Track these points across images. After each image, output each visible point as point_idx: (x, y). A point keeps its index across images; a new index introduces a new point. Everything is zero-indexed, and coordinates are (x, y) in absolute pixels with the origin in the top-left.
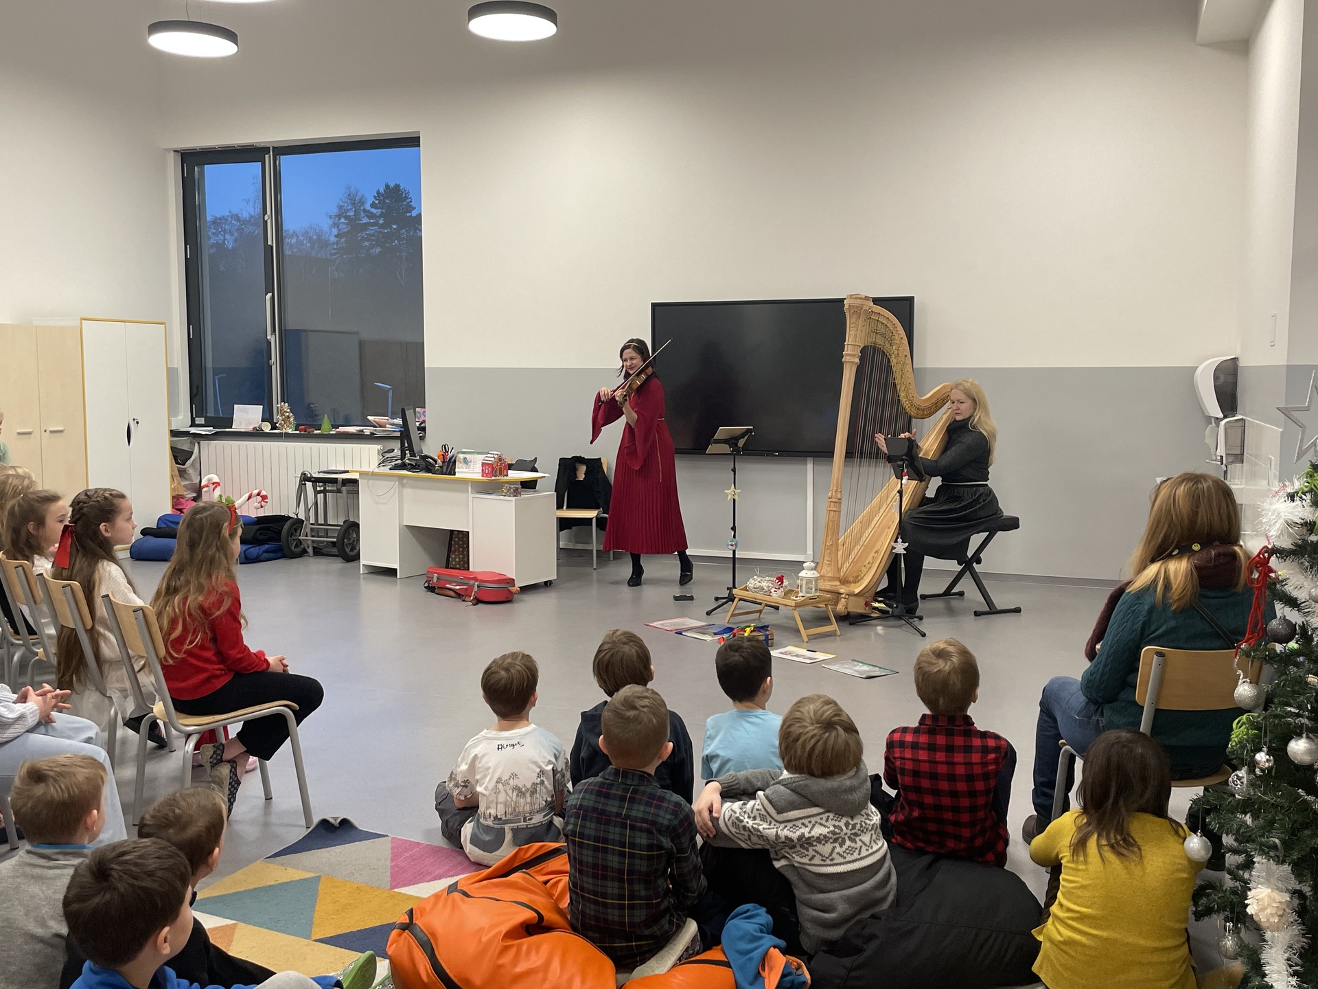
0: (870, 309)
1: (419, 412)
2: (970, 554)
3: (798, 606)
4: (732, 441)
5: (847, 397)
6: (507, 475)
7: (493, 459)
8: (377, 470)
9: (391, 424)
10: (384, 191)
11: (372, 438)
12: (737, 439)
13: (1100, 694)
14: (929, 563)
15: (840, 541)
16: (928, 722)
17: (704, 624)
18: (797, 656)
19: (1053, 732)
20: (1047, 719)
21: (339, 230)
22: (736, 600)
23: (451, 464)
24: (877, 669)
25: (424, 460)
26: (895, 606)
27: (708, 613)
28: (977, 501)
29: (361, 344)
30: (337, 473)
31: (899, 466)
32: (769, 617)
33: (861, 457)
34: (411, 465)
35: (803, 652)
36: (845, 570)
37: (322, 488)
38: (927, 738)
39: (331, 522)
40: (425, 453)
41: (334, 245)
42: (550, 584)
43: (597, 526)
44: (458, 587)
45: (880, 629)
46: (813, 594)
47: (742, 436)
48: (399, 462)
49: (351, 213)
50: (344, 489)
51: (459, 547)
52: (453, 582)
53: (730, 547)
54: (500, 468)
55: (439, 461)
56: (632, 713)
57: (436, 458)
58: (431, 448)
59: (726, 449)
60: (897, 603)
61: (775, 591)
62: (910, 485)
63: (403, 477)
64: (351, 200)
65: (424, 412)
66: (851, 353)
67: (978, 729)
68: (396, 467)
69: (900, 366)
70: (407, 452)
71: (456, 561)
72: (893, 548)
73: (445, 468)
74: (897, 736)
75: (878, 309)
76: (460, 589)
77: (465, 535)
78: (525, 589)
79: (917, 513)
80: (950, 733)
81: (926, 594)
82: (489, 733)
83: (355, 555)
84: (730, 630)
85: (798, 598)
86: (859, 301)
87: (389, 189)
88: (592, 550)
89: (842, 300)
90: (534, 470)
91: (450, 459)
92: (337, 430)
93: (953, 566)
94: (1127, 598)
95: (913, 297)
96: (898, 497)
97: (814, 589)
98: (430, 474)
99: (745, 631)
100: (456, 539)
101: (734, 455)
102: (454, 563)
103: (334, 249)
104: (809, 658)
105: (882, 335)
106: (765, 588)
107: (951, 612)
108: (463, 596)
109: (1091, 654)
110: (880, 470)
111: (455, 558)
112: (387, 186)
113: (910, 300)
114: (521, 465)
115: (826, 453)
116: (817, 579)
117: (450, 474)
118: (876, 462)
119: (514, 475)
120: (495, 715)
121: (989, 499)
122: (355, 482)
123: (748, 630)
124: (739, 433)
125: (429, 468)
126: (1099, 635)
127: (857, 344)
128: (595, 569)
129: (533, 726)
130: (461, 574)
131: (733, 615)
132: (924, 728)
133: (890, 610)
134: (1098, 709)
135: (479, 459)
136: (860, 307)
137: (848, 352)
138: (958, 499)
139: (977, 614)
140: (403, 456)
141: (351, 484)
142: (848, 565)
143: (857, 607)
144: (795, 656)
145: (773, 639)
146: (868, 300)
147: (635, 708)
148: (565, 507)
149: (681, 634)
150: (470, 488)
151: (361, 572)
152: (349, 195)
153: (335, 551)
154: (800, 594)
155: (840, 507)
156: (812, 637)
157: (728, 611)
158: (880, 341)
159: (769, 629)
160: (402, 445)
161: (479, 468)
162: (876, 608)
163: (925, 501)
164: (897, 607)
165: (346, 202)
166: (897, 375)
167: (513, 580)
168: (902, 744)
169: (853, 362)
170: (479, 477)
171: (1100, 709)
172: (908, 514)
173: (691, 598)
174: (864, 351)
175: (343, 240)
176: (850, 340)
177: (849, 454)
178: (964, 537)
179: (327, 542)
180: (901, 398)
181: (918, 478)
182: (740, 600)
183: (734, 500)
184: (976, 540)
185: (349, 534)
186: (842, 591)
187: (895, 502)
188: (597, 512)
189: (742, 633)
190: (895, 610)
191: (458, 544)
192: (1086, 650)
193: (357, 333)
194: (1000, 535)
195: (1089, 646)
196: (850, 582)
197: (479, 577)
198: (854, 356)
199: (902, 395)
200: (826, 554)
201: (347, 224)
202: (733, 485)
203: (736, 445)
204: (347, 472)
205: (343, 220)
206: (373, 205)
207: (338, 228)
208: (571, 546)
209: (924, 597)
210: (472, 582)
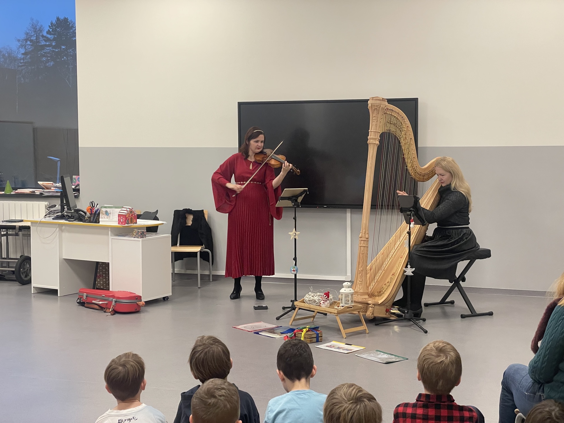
0: (385, 107)
1: (75, 179)
2: (457, 274)
3: (339, 313)
4: (293, 198)
5: (371, 168)
6: (136, 223)
7: (126, 212)
8: (44, 220)
9: (54, 187)
10: (56, 22)
11: (41, 197)
12: (297, 196)
13: (541, 376)
14: (429, 281)
15: (368, 267)
16: (423, 399)
17: (274, 326)
18: (339, 348)
19: (511, 403)
20: (506, 394)
21: (26, 50)
22: (297, 309)
23: (96, 215)
24: (393, 357)
25: (77, 213)
26: (406, 312)
27: (278, 319)
28: (461, 239)
29: (35, 130)
30: (16, 222)
31: (408, 215)
32: (320, 321)
33: (382, 209)
34: (68, 216)
35: (342, 345)
36: (372, 287)
37: (5, 233)
38: (422, 411)
39: (11, 256)
40: (78, 207)
41: (21, 60)
42: (167, 299)
43: (201, 257)
44: (101, 303)
45: (396, 328)
46: (350, 304)
47: (301, 194)
48: (60, 214)
49: (34, 38)
50: (20, 233)
51: (103, 274)
52: (97, 299)
53: (293, 272)
54: (131, 218)
55: (88, 214)
56: (213, 400)
57: (86, 211)
58: (83, 204)
59: (289, 203)
60: (408, 309)
61: (323, 303)
62: (415, 228)
63: (62, 225)
64: (34, 28)
65: (79, 178)
66: (374, 137)
67: (458, 404)
68: (58, 218)
69: (407, 146)
70: (65, 207)
71: (100, 284)
72: (405, 272)
73: (92, 218)
74: (401, 409)
75: (391, 107)
76: (102, 304)
77: (107, 265)
78: (149, 303)
79: (421, 247)
80: (438, 407)
81: (428, 302)
82: (112, 412)
83: (27, 281)
84: (292, 330)
85: (339, 308)
86: (378, 102)
87: (60, 21)
88: (197, 274)
89: (367, 101)
90: (156, 219)
91: (96, 212)
92: (16, 191)
93: (446, 283)
94: (558, 309)
95: (418, 98)
96: (408, 237)
97: (350, 301)
98: (82, 223)
99: (303, 331)
100: (101, 268)
101: (295, 208)
102: (99, 285)
103: (21, 63)
104: (347, 350)
105: (394, 124)
106: (317, 301)
107: (445, 315)
108: (104, 308)
109: (535, 349)
110: (395, 217)
111: (100, 281)
112: (58, 19)
113: (416, 100)
114: (147, 216)
115: (358, 206)
116: (352, 294)
117: (96, 222)
118: (392, 212)
119: (141, 222)
120: (116, 399)
121: (470, 237)
122: (28, 228)
123: (304, 330)
124: (298, 192)
125: (81, 218)
126: (540, 335)
127: (377, 131)
128: (200, 288)
129: (144, 405)
130: (103, 293)
131: (294, 320)
132: (420, 404)
133: (403, 315)
134: (541, 386)
135: (117, 212)
136: (379, 106)
137: (371, 137)
138: (448, 237)
139: (463, 317)
140: (63, 209)
141: (26, 230)
142: (374, 284)
143: (381, 313)
144: (337, 348)
145: (322, 336)
146: (384, 101)
147: (215, 397)
148: (178, 245)
149: (258, 333)
150: (110, 232)
151: (32, 293)
152: (32, 25)
153: (14, 277)
154: (341, 305)
155: (367, 244)
156: (349, 334)
157: (291, 317)
158: (393, 129)
159: (319, 329)
160: (62, 202)
161: (116, 218)
162: (394, 314)
163: (425, 239)
164: (407, 313)
165: (31, 30)
166: (405, 152)
167: (140, 297)
168: (404, 415)
169: (375, 144)
170: (116, 224)
171: (542, 388)
172: (414, 248)
173: (266, 308)
174: (382, 135)
175: (29, 56)
176: (373, 128)
177: (374, 206)
178: (454, 263)
179: (9, 271)
180: (408, 168)
181: (421, 224)
182: (300, 309)
183: (295, 239)
184: (461, 265)
185: (24, 264)
186: (370, 302)
187: (405, 240)
188: (201, 247)
189: (300, 332)
190: (407, 314)
191: (102, 271)
192: (532, 345)
193: (32, 123)
194: (477, 261)
195: (533, 343)
196: (375, 296)
197: (116, 295)
198: (375, 139)
199: (409, 165)
200: (359, 276)
201: (32, 45)
202: (294, 229)
203: (296, 201)
204: (22, 221)
205: (29, 43)
206: (48, 32)
207: (25, 48)
208: (183, 272)
209: (426, 305)
210: (111, 299)
